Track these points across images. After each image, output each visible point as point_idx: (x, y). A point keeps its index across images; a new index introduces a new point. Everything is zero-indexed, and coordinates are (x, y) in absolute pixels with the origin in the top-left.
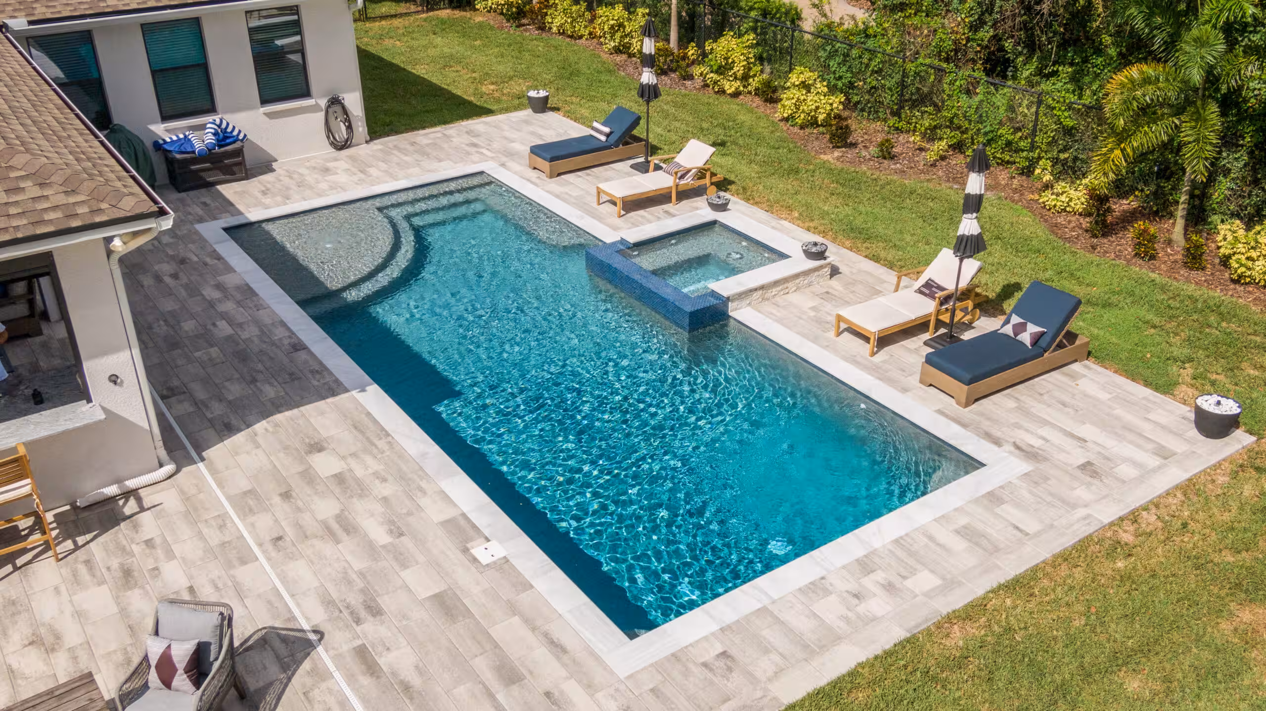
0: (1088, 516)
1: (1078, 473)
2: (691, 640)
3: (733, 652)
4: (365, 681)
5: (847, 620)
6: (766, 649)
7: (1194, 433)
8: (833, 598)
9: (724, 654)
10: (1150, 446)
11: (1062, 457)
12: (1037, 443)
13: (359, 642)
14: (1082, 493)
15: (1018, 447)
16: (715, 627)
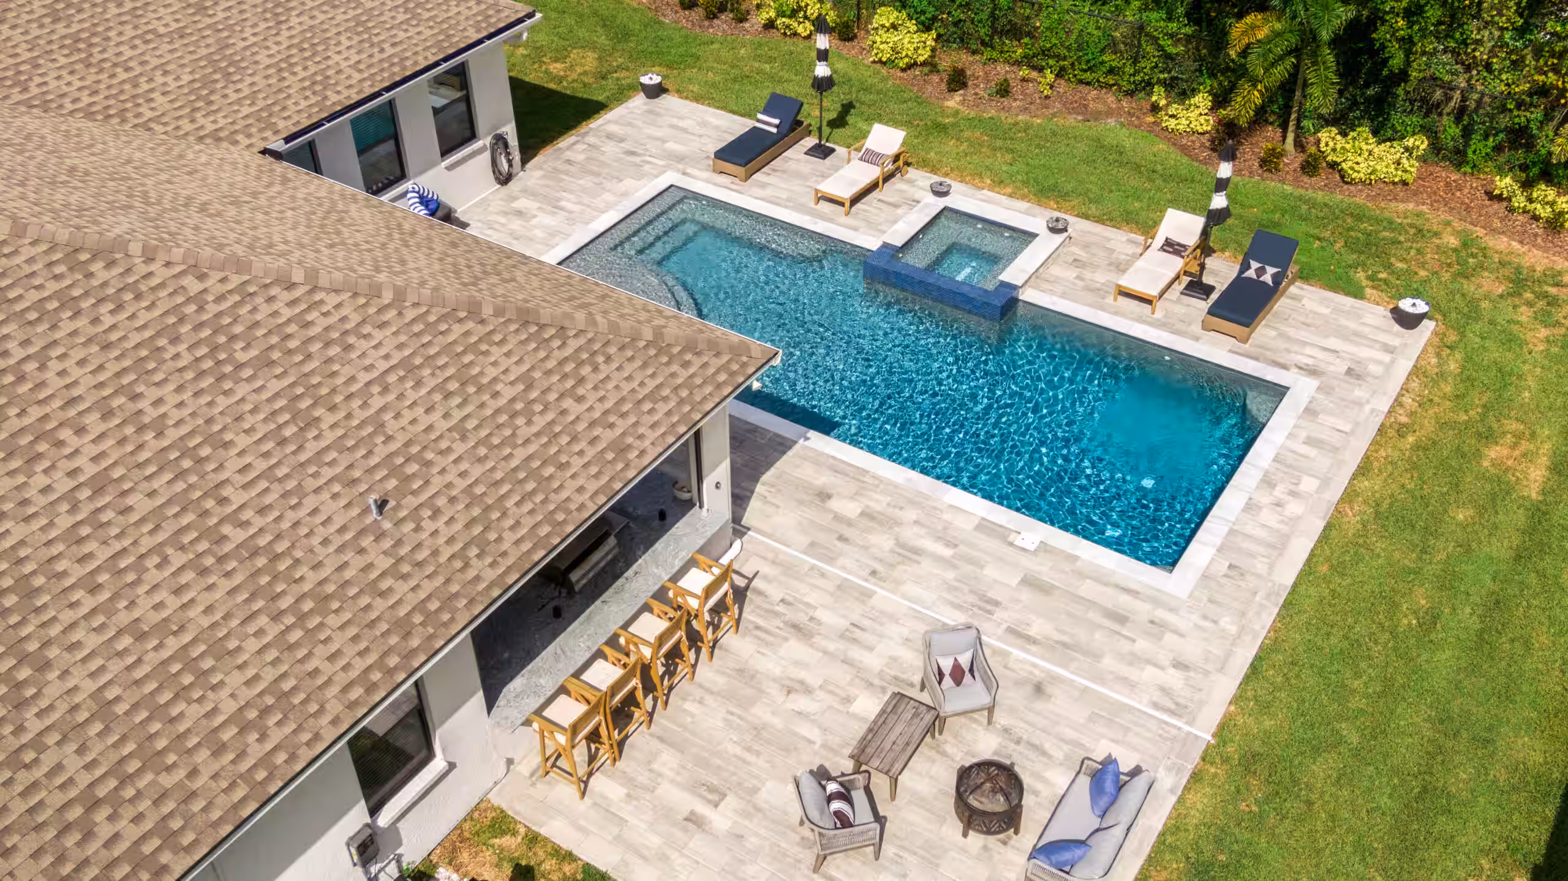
0: (1373, 411)
1: (1347, 378)
2: (1206, 563)
3: (1234, 562)
4: (1034, 648)
5: (1282, 522)
6: (1252, 555)
7: (1397, 328)
8: (1265, 510)
9: (1230, 566)
10: (1377, 346)
11: (1332, 368)
12: (1310, 361)
13: (1005, 626)
14: (1359, 393)
15: (1300, 368)
16: (1213, 551)
